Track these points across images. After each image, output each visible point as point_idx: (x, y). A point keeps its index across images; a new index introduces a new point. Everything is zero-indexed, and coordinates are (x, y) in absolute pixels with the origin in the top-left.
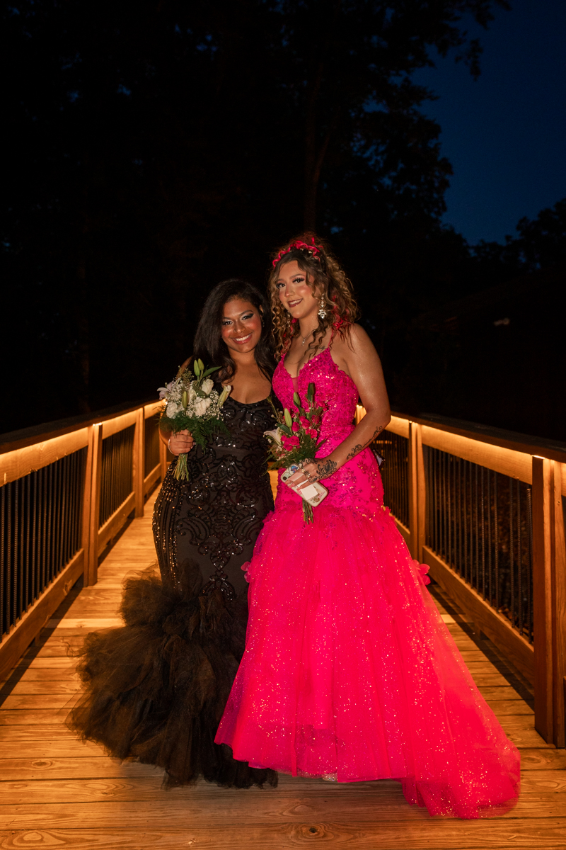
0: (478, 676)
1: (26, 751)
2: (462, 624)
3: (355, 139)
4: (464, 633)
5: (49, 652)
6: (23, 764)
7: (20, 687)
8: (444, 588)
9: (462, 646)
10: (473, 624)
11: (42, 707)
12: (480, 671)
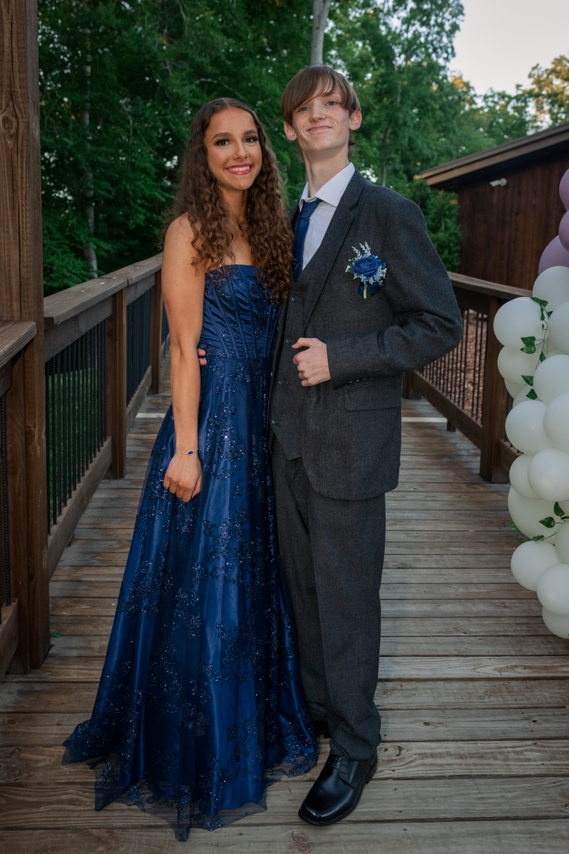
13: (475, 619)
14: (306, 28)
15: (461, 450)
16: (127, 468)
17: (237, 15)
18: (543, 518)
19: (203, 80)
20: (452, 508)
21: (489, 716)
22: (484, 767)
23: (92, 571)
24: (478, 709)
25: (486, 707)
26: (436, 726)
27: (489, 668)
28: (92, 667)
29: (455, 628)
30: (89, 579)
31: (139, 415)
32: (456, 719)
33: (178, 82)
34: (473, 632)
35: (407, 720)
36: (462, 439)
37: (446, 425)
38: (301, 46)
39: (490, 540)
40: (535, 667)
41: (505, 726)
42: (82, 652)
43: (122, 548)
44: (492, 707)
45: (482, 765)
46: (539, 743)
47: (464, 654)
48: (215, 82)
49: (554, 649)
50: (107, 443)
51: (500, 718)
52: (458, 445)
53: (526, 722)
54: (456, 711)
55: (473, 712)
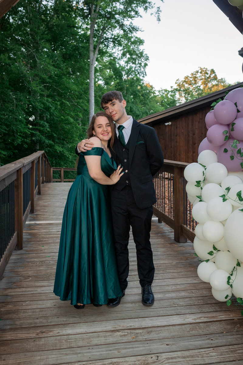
13: (181, 299)
14: (87, 64)
15: (165, 230)
16: (24, 245)
17: (59, 59)
18: (209, 252)
19: (45, 84)
20: (165, 254)
21: (193, 339)
22: (194, 361)
23: (13, 290)
24: (188, 336)
25: (191, 335)
26: (171, 346)
27: (190, 319)
28: (17, 333)
29: (173, 303)
30: (11, 294)
31: (27, 223)
32: (180, 342)
33: (35, 85)
34: (181, 304)
35: (159, 344)
36: (165, 226)
37: (158, 221)
38: (85, 72)
39: (182, 266)
40: (209, 317)
41: (200, 343)
42: (12, 327)
43: (25, 279)
44: (193, 335)
45: (193, 360)
46: (215, 349)
47: (179, 314)
48: (50, 85)
49: (215, 309)
50: (15, 234)
51: (198, 340)
52: (164, 228)
53: (208, 340)
54: (179, 338)
55: (186, 338)
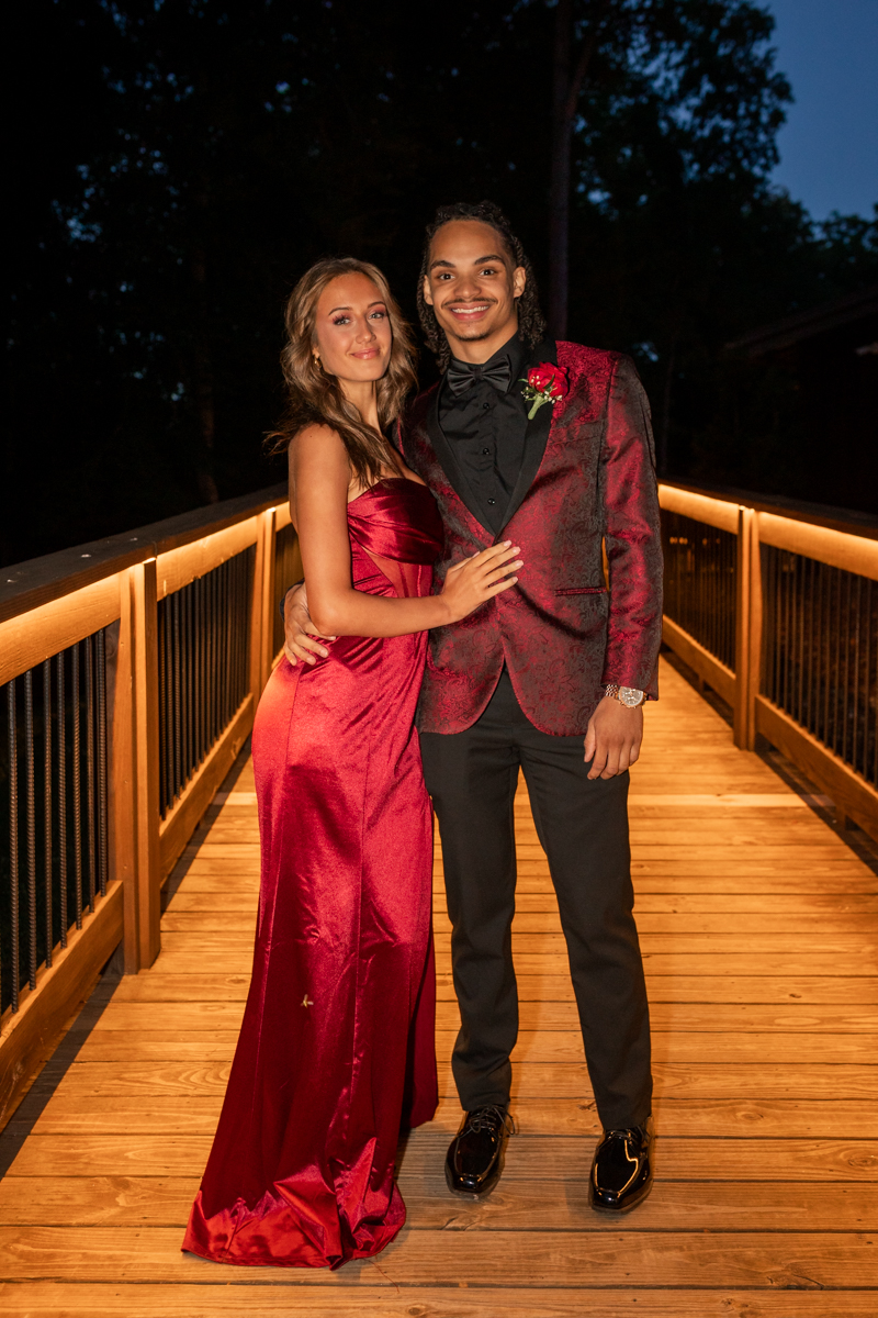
0: (844, 879)
1: (214, 964)
2: (816, 809)
3: (635, 44)
4: (820, 821)
5: (220, 837)
6: (214, 981)
7: (188, 883)
8: (788, 756)
9: (818, 838)
10: (834, 809)
11: (224, 909)
12: (846, 873)
